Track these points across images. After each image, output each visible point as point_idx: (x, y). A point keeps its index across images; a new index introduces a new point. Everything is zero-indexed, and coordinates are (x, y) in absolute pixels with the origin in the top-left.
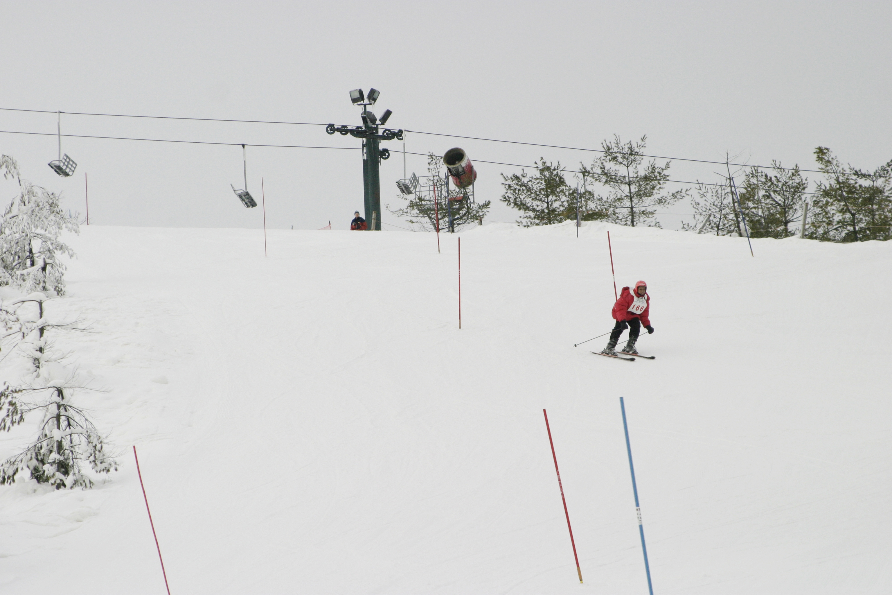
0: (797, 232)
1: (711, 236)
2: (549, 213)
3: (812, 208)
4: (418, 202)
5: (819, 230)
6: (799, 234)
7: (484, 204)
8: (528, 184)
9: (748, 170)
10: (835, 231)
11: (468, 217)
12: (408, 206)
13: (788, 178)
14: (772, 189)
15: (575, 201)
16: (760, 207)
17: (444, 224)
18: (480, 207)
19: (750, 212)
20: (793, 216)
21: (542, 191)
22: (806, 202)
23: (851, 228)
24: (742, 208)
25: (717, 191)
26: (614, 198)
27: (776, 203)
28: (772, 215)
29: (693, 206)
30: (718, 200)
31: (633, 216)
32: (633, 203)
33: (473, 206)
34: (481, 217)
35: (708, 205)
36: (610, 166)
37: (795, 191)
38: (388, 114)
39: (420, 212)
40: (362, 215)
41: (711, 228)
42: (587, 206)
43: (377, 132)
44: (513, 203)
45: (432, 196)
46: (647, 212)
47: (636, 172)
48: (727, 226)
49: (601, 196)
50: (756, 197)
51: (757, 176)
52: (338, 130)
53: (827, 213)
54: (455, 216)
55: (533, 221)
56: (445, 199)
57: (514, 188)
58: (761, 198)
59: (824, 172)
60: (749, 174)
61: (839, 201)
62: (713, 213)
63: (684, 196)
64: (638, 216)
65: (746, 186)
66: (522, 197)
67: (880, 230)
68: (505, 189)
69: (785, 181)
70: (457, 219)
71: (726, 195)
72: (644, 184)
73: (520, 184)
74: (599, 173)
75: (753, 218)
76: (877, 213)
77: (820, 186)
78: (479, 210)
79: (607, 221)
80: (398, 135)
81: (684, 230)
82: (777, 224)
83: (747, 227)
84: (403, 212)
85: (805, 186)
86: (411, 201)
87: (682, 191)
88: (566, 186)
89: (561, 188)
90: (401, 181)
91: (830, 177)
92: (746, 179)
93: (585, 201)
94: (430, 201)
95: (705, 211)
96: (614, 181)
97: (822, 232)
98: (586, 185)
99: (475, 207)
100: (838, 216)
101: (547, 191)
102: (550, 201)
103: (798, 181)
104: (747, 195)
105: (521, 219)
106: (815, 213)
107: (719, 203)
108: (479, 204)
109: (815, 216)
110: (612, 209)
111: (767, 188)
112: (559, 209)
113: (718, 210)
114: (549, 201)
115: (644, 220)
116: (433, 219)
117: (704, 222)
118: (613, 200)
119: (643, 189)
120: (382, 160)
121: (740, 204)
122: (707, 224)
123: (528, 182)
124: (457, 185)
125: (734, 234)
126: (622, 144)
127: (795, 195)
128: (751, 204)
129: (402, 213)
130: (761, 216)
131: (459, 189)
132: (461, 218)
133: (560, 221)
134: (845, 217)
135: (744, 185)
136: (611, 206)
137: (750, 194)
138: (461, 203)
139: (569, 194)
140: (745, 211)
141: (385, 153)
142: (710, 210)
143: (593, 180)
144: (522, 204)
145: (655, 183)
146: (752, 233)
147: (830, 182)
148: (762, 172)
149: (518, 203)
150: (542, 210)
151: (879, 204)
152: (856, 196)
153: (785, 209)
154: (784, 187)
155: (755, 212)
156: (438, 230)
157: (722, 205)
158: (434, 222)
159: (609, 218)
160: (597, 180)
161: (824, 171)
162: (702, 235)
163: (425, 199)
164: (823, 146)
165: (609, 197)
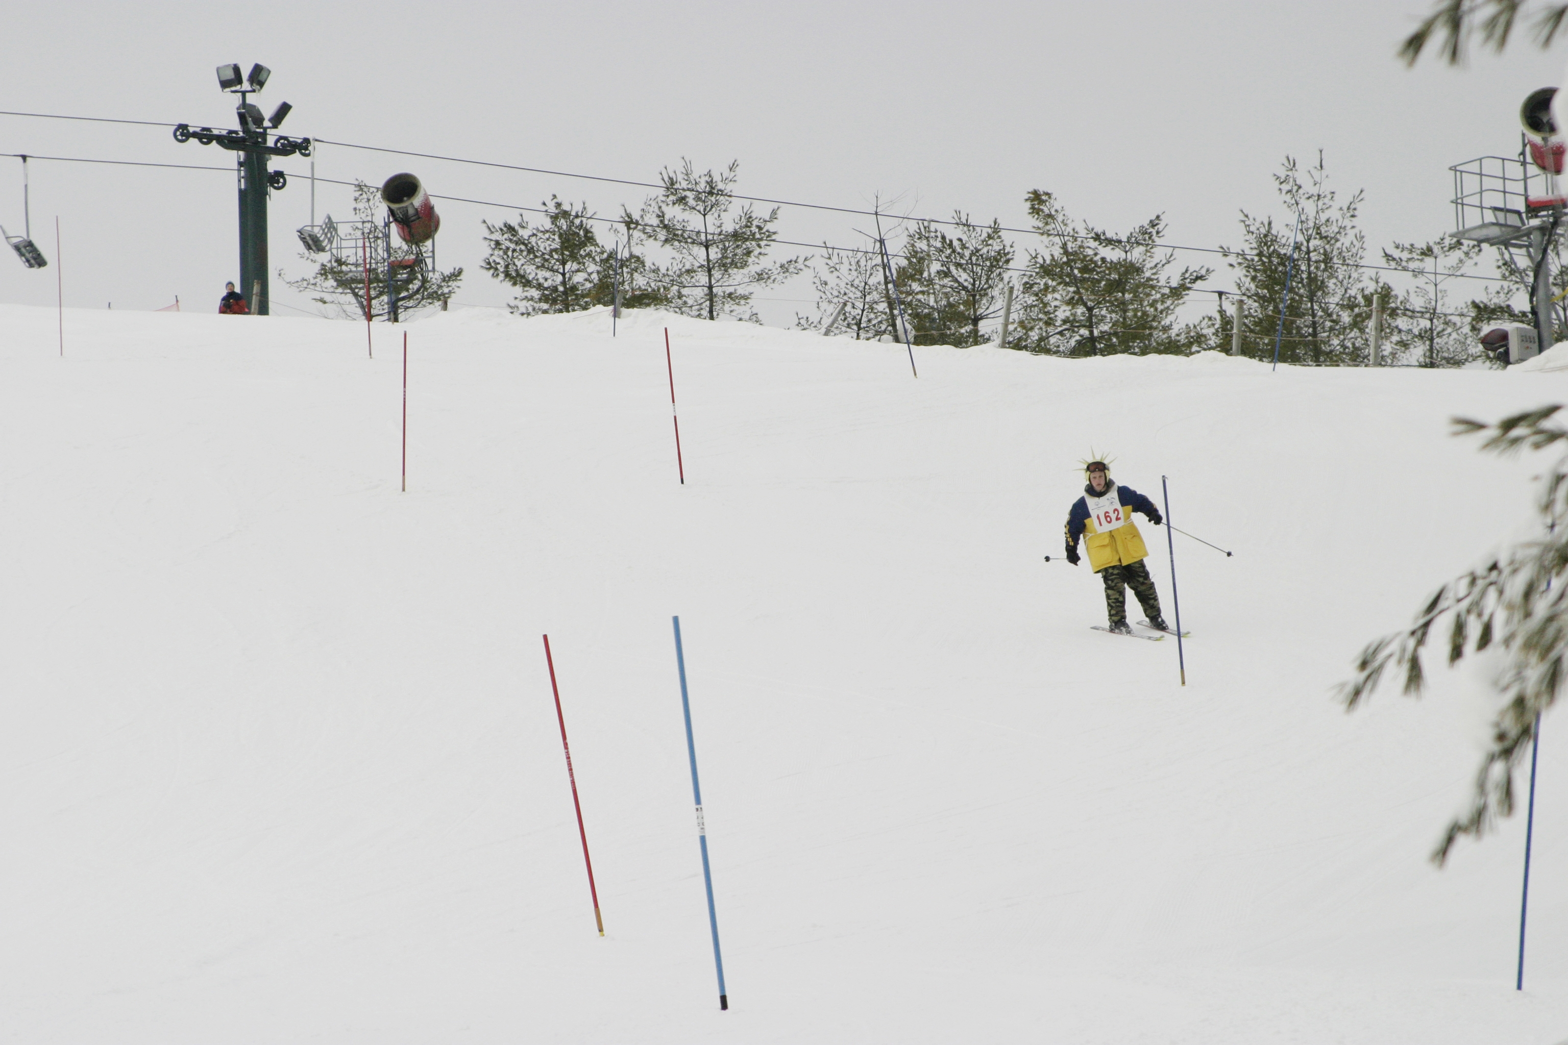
0: (995, 336)
1: (845, 341)
2: (565, 293)
3: (1021, 296)
4: (335, 267)
5: (1031, 333)
6: (997, 340)
7: (451, 273)
8: (530, 241)
9: (913, 227)
10: (1058, 336)
11: (423, 294)
12: (317, 274)
13: (980, 242)
14: (954, 261)
15: (611, 272)
16: (932, 291)
17: (381, 307)
18: (444, 278)
19: (914, 300)
20: (987, 308)
21: (554, 253)
22: (1011, 285)
23: (1084, 332)
24: (902, 293)
25: (858, 262)
26: (680, 270)
27: (959, 286)
28: (950, 305)
29: (817, 287)
30: (860, 277)
31: (711, 300)
32: (712, 278)
33: (432, 276)
34: (447, 296)
35: (843, 285)
36: (674, 213)
37: (992, 266)
38: (284, 109)
39: (338, 285)
40: (238, 290)
41: (846, 325)
42: (632, 282)
43: (265, 141)
44: (502, 272)
45: (361, 257)
46: (737, 295)
47: (719, 225)
48: (874, 322)
49: (657, 264)
50: (925, 275)
51: (927, 238)
52: (195, 135)
53: (1045, 305)
54: (400, 294)
55: (537, 306)
56: (384, 262)
57: (506, 247)
58: (932, 276)
59: (1042, 234)
60: (915, 233)
61: (1067, 284)
62: (850, 300)
63: (801, 270)
64: (721, 302)
65: (909, 255)
66: (519, 263)
67: (1135, 337)
68: (489, 248)
69: (976, 248)
70: (403, 298)
71: (874, 268)
72: (733, 246)
73: (515, 241)
74: (655, 225)
75: (920, 310)
76: (1131, 307)
77: (1036, 257)
78: (443, 284)
79: (666, 310)
80: (302, 147)
81: (800, 328)
82: (961, 322)
83: (908, 326)
84: (308, 284)
85: (1009, 256)
86: (323, 265)
87: (798, 261)
88: (597, 245)
89: (588, 249)
90: (306, 228)
91: (1051, 243)
92: (908, 243)
93: (628, 273)
94: (356, 265)
95: (837, 297)
96: (681, 239)
97: (1037, 338)
98: (632, 244)
99: (434, 277)
100: (1065, 311)
101: (563, 254)
102: (568, 272)
103: (997, 248)
104: (910, 270)
105: (517, 302)
106: (1025, 305)
107: (861, 282)
108: (442, 273)
109: (1026, 310)
110: (675, 288)
111: (945, 259)
112: (583, 285)
113: (859, 294)
114: (566, 271)
115: (731, 309)
116: (361, 297)
117: (834, 314)
118: (678, 272)
119: (731, 255)
120: (272, 191)
121: (896, 285)
122: (839, 319)
123: (530, 236)
124: (404, 239)
125: (885, 337)
126: (695, 176)
127: (992, 272)
128: (916, 287)
129: (305, 286)
130: (932, 308)
131: (408, 246)
132: (410, 297)
133: (585, 308)
134: (1076, 312)
135: (905, 252)
136: (675, 283)
137: (914, 269)
138: (411, 270)
139: (601, 260)
140: (904, 298)
141: (278, 179)
142: (845, 294)
143: (643, 236)
144: (518, 274)
145: (751, 244)
146: (916, 337)
147: (1051, 251)
148: (936, 231)
149: (511, 274)
150: (554, 287)
151: (1134, 291)
152: (1096, 277)
153: (975, 295)
154: (974, 259)
155: (923, 300)
156: (369, 317)
157: (867, 287)
158: (362, 302)
159: (670, 304)
160: (650, 236)
161: (1041, 231)
162: (830, 338)
163: (348, 262)
164: (1041, 189)
165: (670, 268)
